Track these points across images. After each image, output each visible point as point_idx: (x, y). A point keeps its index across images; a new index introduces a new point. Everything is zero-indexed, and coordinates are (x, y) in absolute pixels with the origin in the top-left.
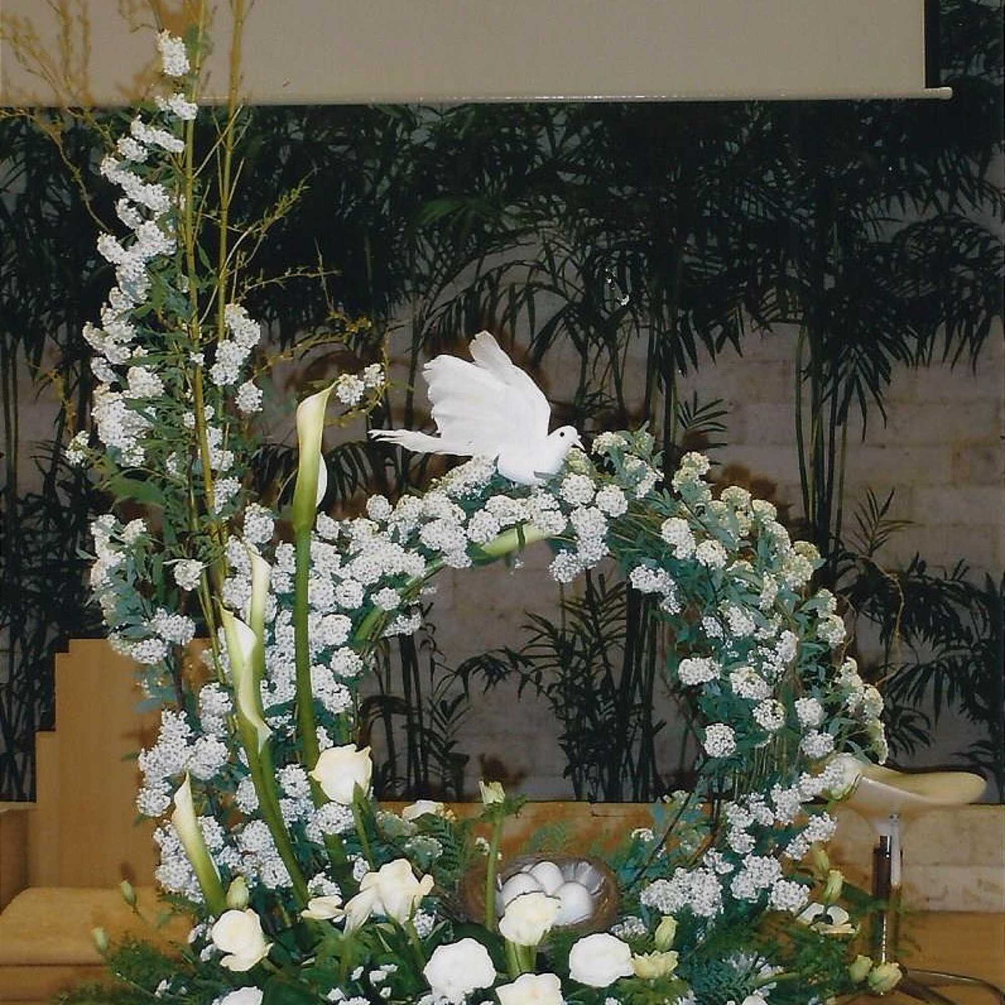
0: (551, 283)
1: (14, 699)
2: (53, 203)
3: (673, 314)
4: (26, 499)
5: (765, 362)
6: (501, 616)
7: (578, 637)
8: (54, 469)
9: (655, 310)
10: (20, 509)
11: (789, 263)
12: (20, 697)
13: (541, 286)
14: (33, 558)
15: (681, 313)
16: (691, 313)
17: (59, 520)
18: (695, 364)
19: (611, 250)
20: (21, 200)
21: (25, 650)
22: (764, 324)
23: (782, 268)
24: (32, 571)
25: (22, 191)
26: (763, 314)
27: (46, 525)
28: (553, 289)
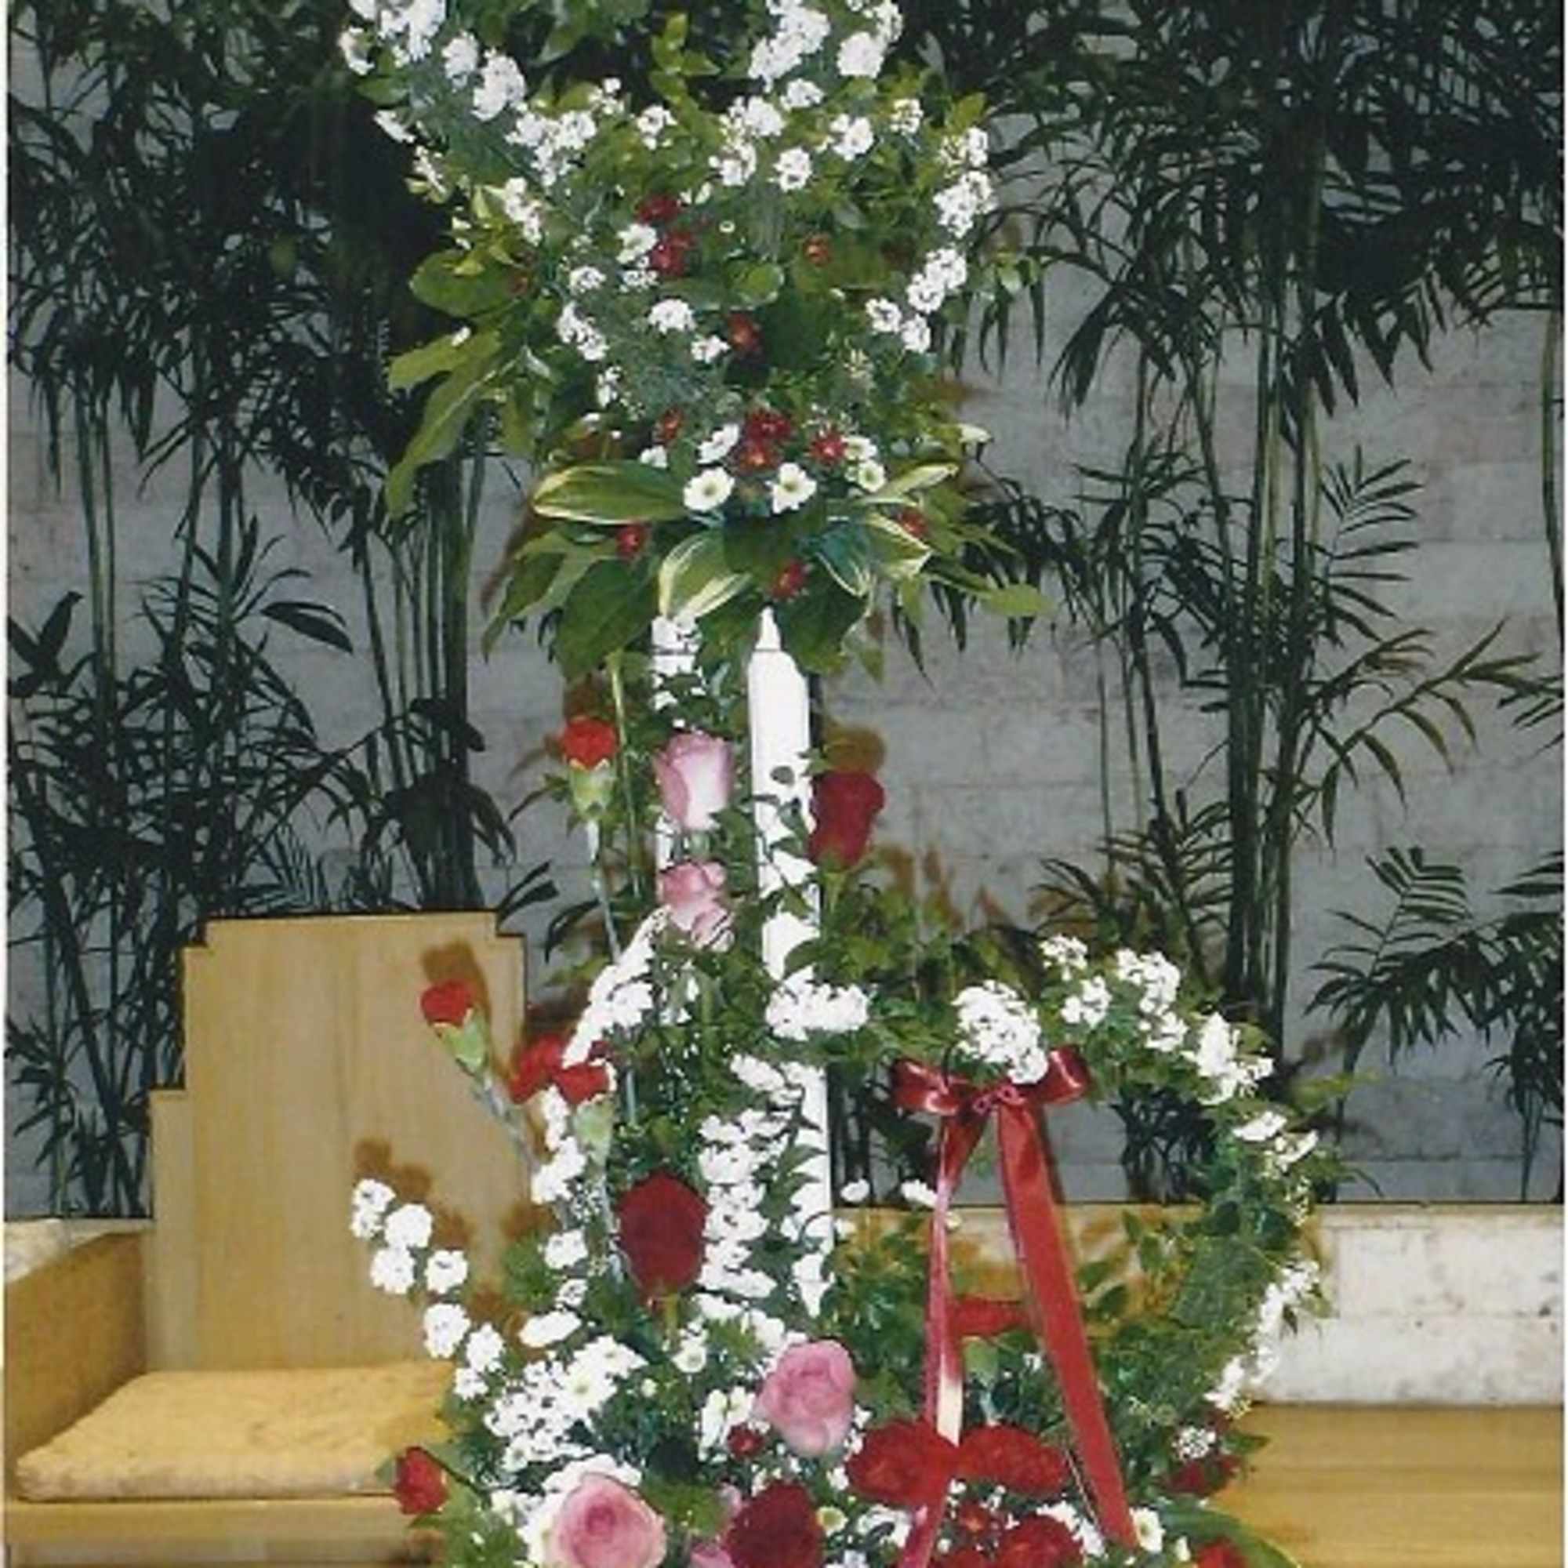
0: (1076, 249)
1: (119, 1037)
2: (157, 133)
3: (1306, 302)
4: (132, 681)
5: (1484, 385)
6: (1002, 870)
7: (1143, 906)
8: (181, 626)
9: (1272, 294)
10: (122, 697)
11: (1527, 196)
12: (130, 1034)
13: (1056, 254)
14: (149, 783)
15: (1322, 299)
16: (1341, 299)
17: (191, 713)
18: (1354, 394)
19: (1186, 185)
20: (101, 129)
21: (140, 950)
22: (1478, 314)
23: (1514, 205)
24: (147, 806)
25: (100, 116)
26: (1475, 294)
27: (169, 721)
28: (1079, 259)
